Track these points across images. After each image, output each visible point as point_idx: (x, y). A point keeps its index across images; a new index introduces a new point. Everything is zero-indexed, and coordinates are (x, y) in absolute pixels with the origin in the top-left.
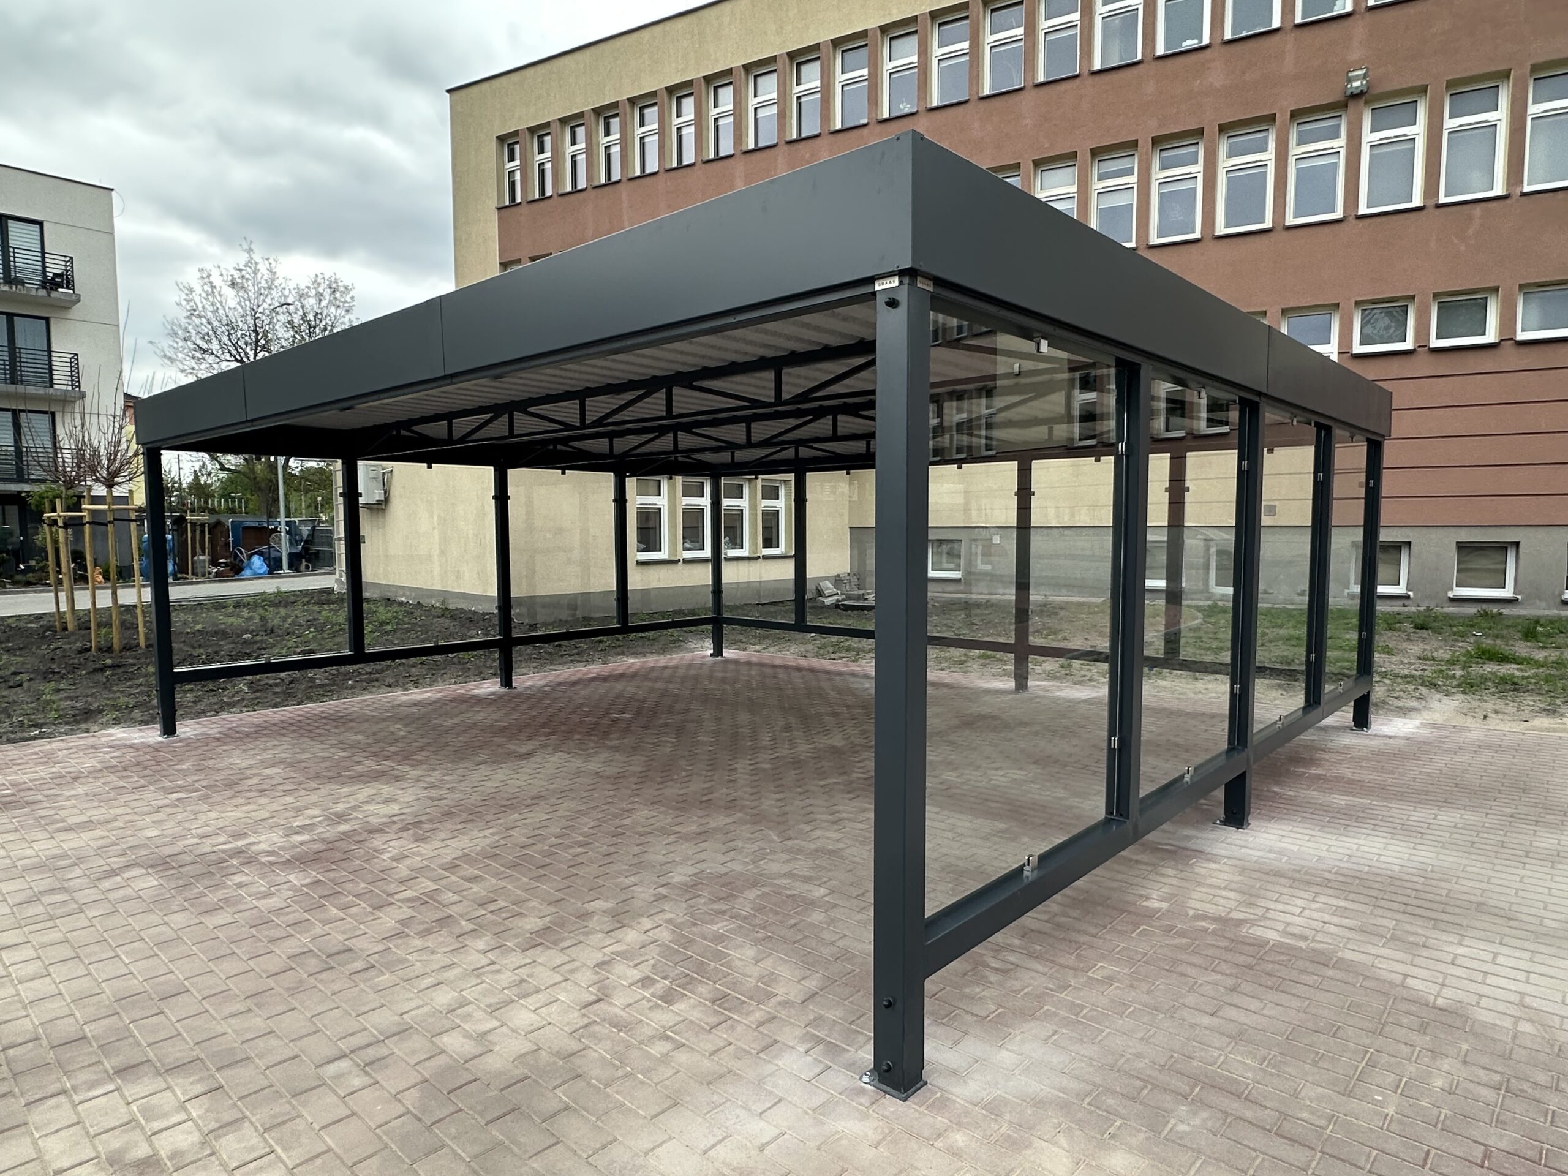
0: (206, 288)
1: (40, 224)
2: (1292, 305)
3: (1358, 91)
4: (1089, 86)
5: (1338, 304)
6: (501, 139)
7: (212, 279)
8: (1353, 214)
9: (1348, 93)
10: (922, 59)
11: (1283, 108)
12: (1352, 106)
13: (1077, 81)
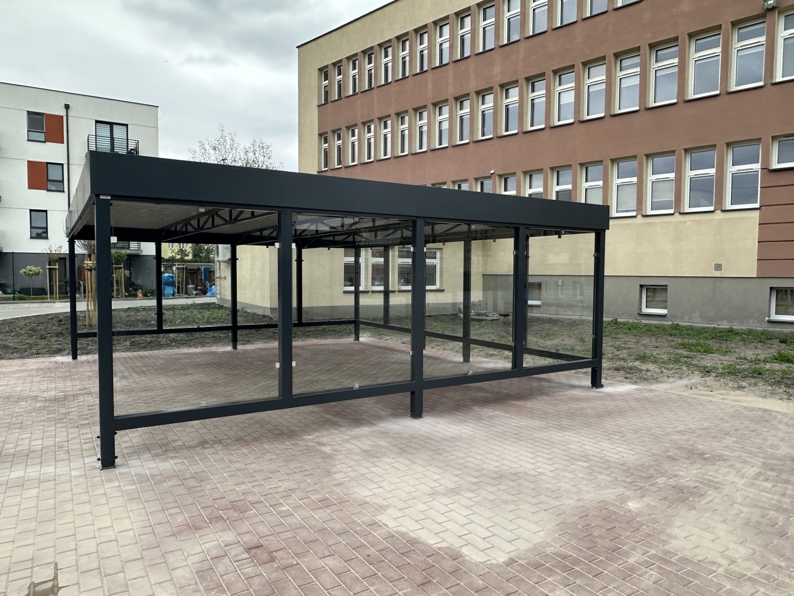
0: (203, 151)
1: (127, 125)
2: (732, 140)
3: (770, 7)
4: (613, 17)
5: (760, 139)
6: (320, 70)
7: (205, 146)
8: (769, 82)
9: (765, 8)
10: (523, 10)
11: (726, 22)
12: (769, 15)
13: (606, 15)
